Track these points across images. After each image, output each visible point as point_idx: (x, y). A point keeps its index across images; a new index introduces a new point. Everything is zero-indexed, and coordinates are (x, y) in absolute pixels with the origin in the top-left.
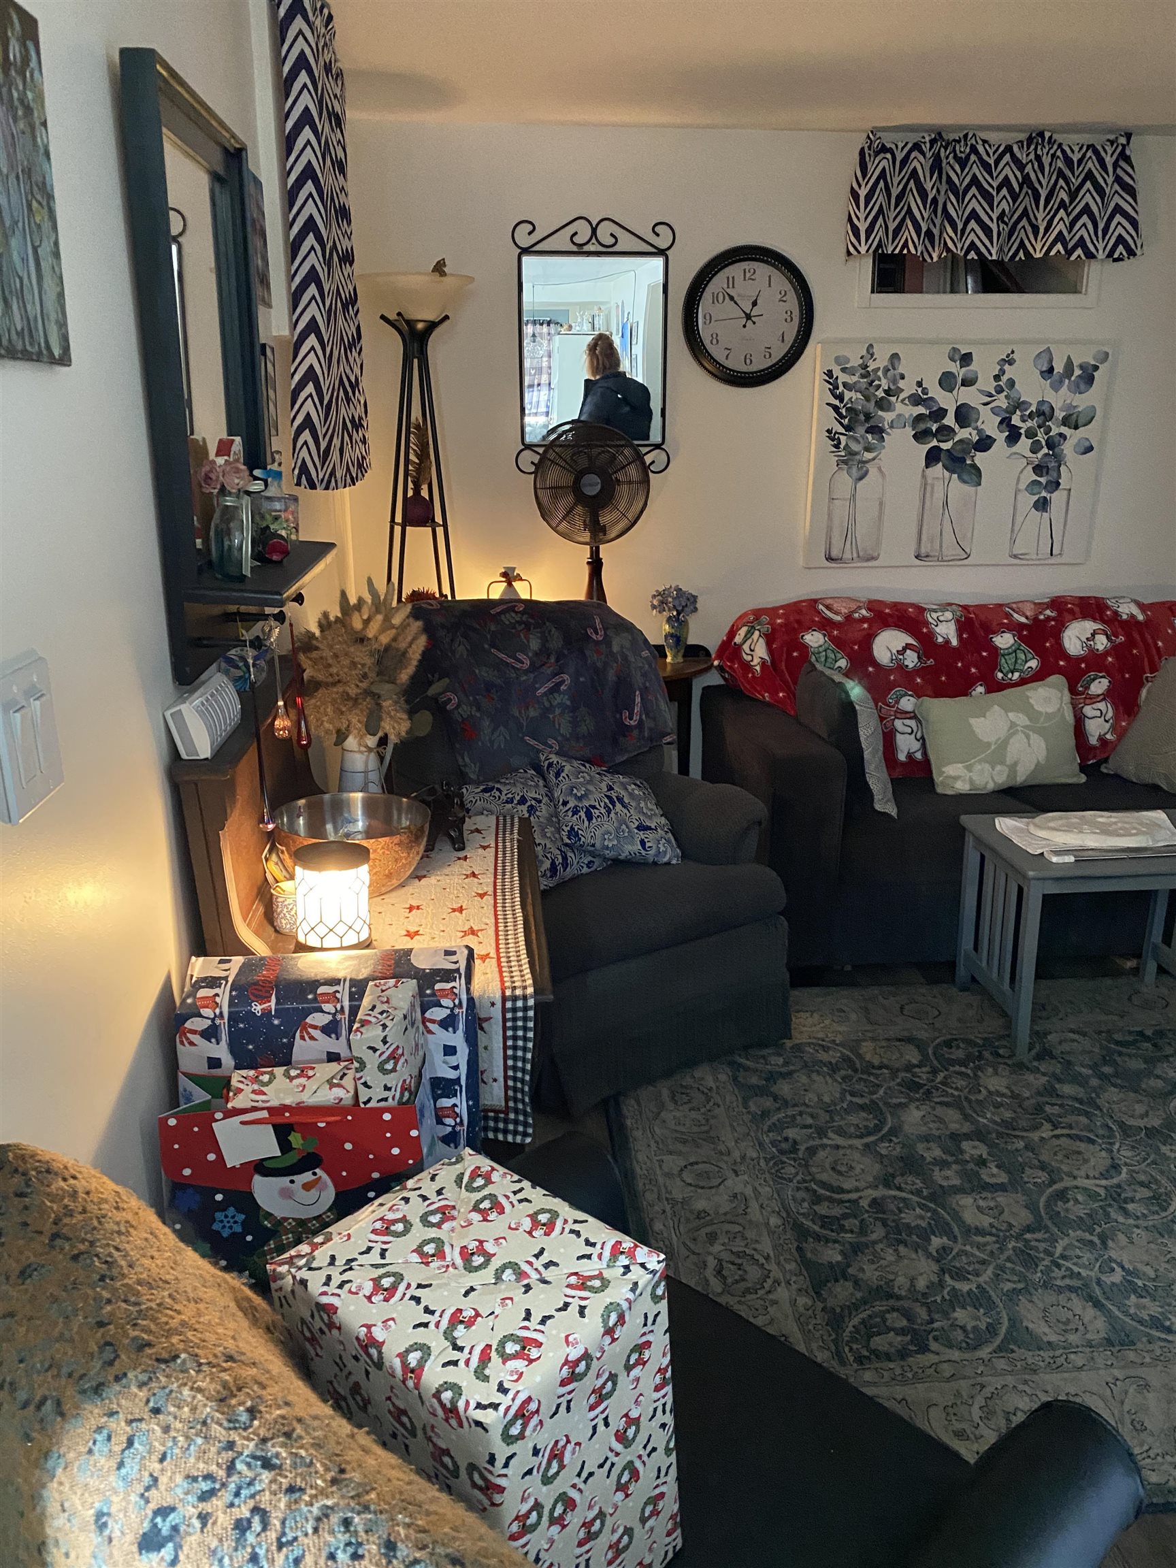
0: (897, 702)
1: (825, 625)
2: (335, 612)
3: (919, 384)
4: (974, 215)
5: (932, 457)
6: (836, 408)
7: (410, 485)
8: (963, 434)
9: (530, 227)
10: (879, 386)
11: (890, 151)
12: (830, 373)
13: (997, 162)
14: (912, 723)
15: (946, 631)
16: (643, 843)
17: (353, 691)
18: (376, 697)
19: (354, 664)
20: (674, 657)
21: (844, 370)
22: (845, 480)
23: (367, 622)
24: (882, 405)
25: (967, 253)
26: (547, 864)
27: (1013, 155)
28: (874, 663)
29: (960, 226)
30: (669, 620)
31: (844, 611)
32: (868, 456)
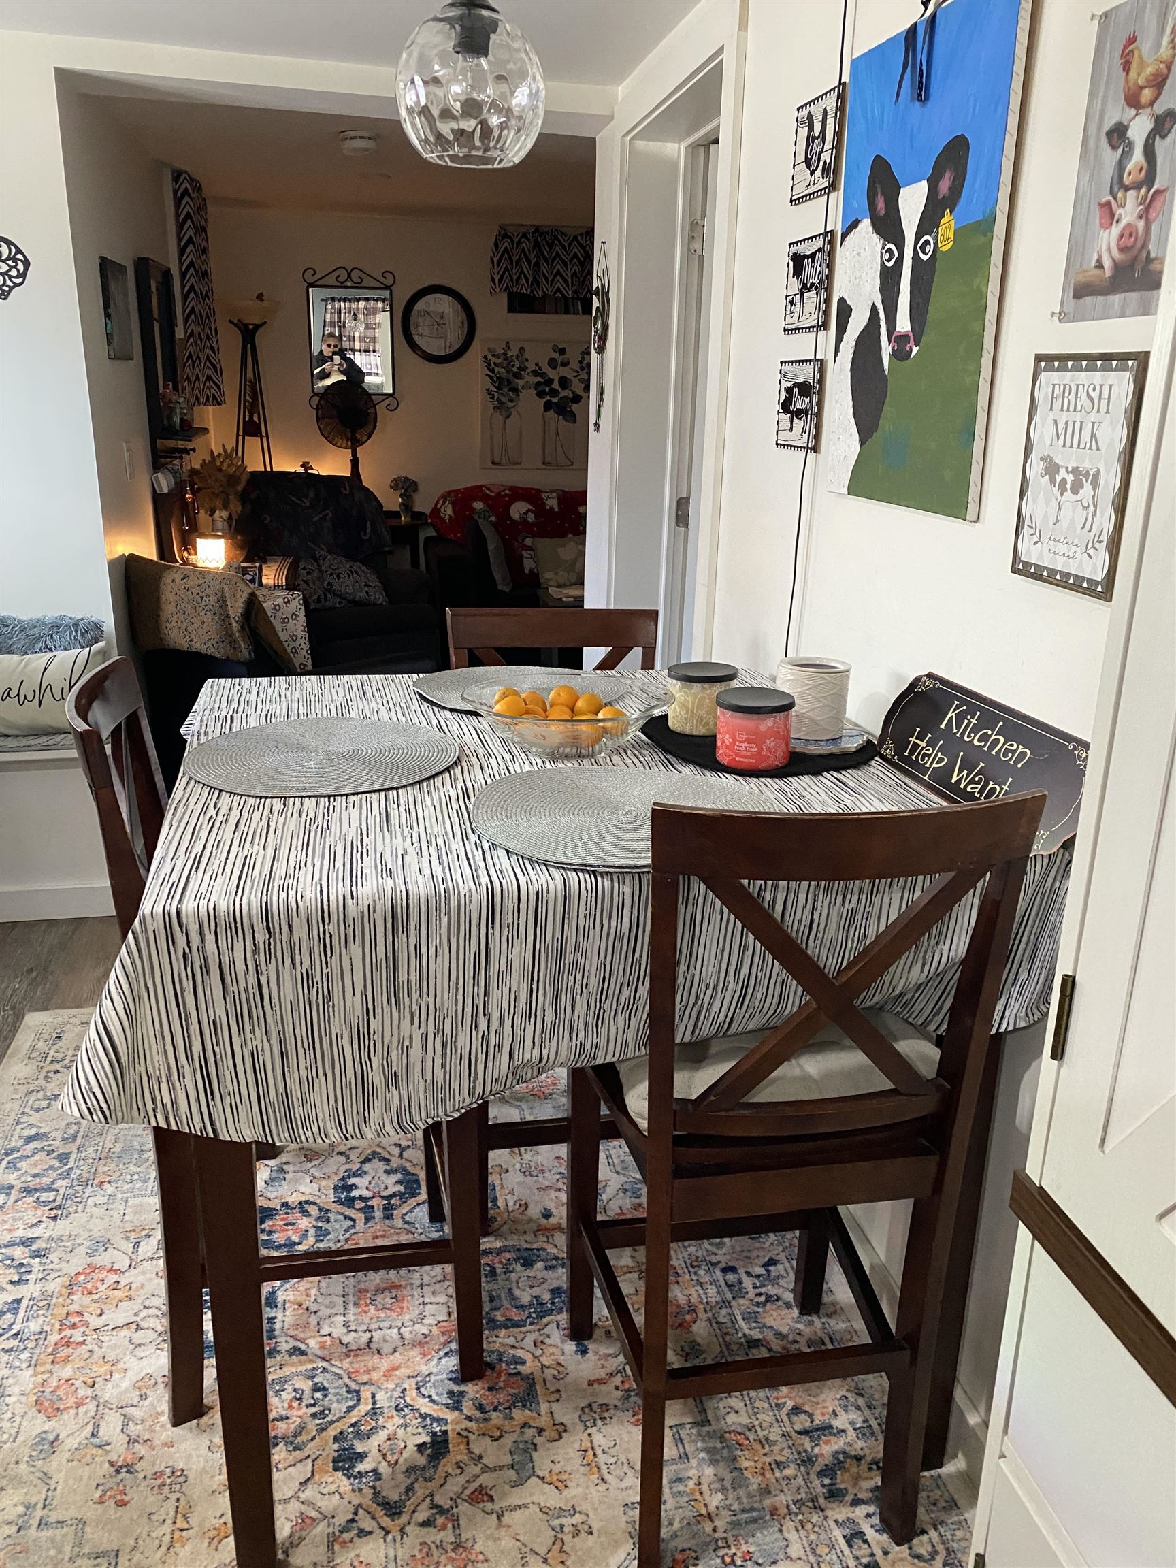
0: (523, 540)
1: (485, 498)
2: (208, 458)
3: (537, 364)
4: (558, 273)
5: (548, 407)
6: (490, 377)
7: (247, 414)
8: (564, 393)
9: (312, 272)
10: (514, 366)
11: (510, 238)
12: (485, 357)
13: (569, 245)
14: (531, 552)
15: (552, 503)
16: (367, 592)
17: (217, 492)
18: (228, 495)
19: (217, 480)
20: (405, 517)
21: (494, 355)
22: (499, 418)
23: (222, 463)
24: (517, 376)
25: (555, 293)
26: (316, 597)
27: (578, 241)
28: (510, 518)
29: (550, 279)
30: (401, 496)
31: (496, 491)
32: (510, 405)
